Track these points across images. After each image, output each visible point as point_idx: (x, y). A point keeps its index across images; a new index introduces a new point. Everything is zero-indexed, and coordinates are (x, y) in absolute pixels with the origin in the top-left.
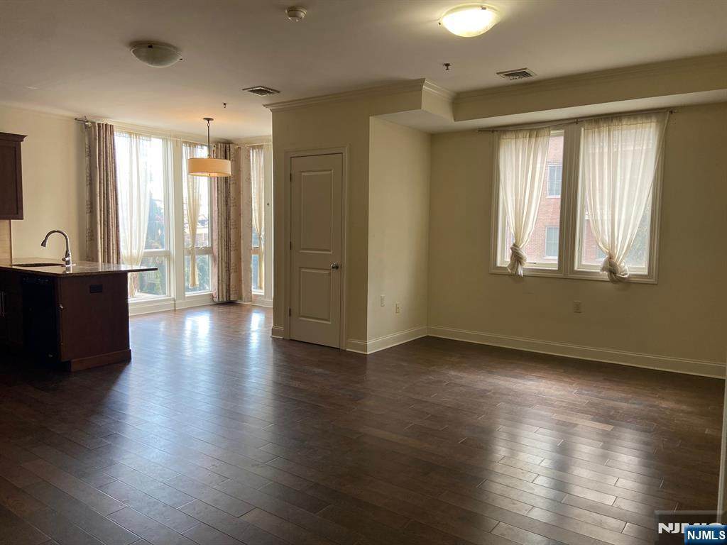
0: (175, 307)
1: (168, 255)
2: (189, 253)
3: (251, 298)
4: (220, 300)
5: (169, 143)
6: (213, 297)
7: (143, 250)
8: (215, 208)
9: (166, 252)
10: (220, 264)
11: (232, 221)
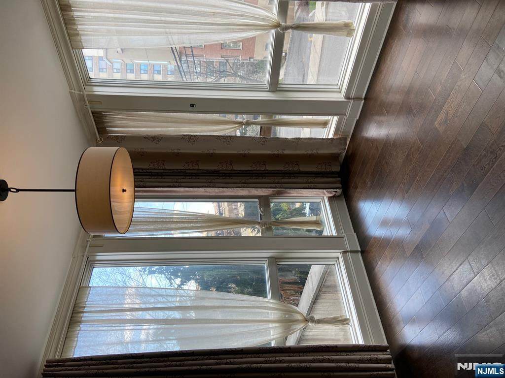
0: (357, 252)
1: (273, 261)
2: (269, 229)
3: (340, 139)
4: (340, 185)
5: (98, 258)
6: (334, 196)
7: (269, 300)
8: (201, 191)
9: (270, 265)
10: (285, 185)
11: (220, 168)
